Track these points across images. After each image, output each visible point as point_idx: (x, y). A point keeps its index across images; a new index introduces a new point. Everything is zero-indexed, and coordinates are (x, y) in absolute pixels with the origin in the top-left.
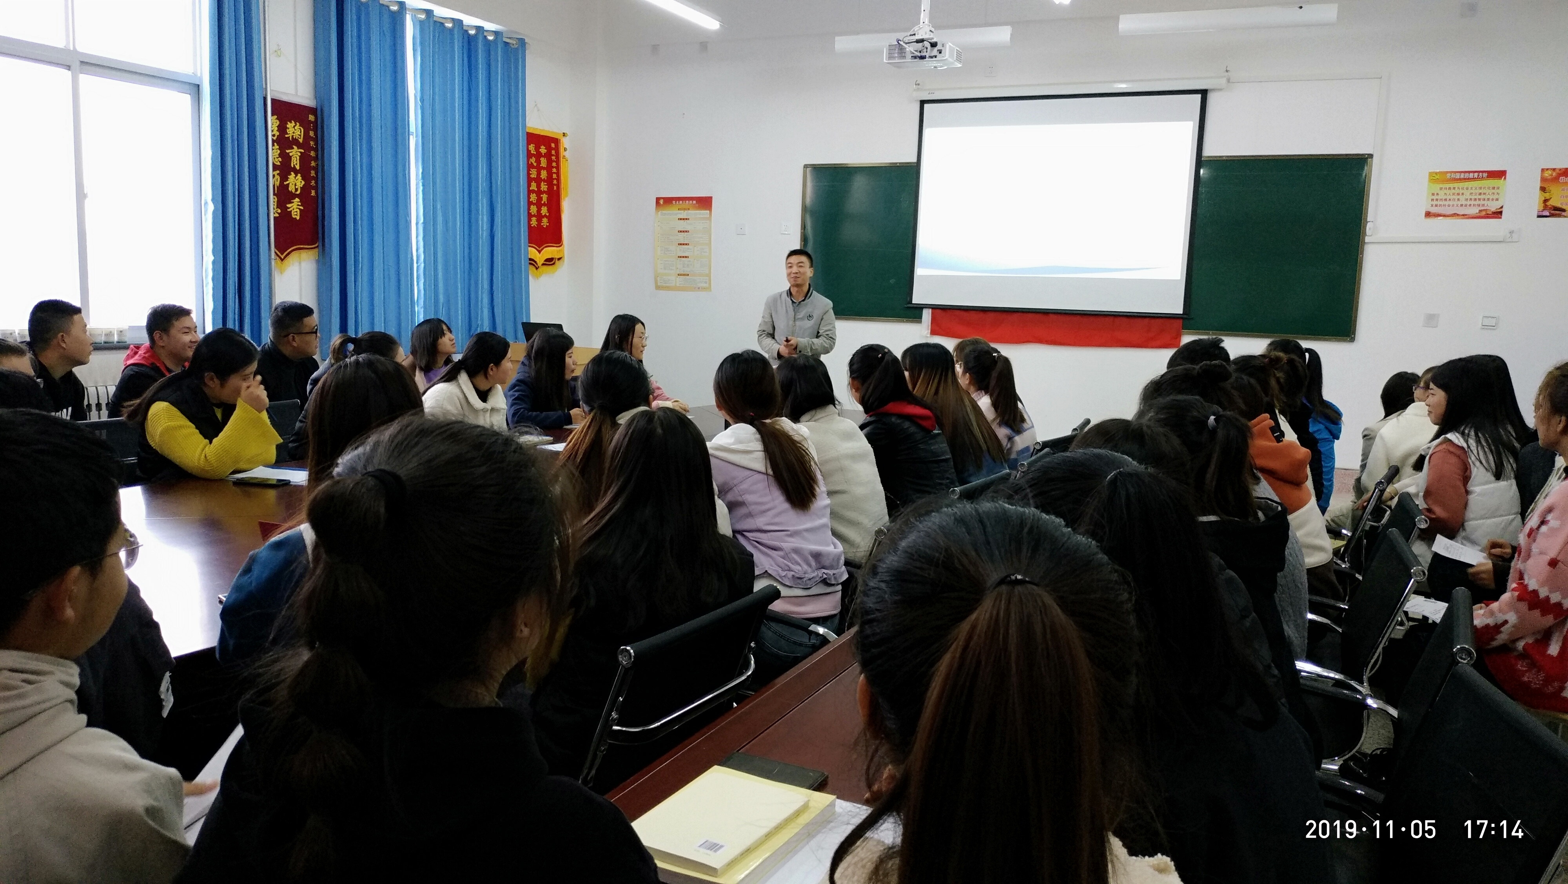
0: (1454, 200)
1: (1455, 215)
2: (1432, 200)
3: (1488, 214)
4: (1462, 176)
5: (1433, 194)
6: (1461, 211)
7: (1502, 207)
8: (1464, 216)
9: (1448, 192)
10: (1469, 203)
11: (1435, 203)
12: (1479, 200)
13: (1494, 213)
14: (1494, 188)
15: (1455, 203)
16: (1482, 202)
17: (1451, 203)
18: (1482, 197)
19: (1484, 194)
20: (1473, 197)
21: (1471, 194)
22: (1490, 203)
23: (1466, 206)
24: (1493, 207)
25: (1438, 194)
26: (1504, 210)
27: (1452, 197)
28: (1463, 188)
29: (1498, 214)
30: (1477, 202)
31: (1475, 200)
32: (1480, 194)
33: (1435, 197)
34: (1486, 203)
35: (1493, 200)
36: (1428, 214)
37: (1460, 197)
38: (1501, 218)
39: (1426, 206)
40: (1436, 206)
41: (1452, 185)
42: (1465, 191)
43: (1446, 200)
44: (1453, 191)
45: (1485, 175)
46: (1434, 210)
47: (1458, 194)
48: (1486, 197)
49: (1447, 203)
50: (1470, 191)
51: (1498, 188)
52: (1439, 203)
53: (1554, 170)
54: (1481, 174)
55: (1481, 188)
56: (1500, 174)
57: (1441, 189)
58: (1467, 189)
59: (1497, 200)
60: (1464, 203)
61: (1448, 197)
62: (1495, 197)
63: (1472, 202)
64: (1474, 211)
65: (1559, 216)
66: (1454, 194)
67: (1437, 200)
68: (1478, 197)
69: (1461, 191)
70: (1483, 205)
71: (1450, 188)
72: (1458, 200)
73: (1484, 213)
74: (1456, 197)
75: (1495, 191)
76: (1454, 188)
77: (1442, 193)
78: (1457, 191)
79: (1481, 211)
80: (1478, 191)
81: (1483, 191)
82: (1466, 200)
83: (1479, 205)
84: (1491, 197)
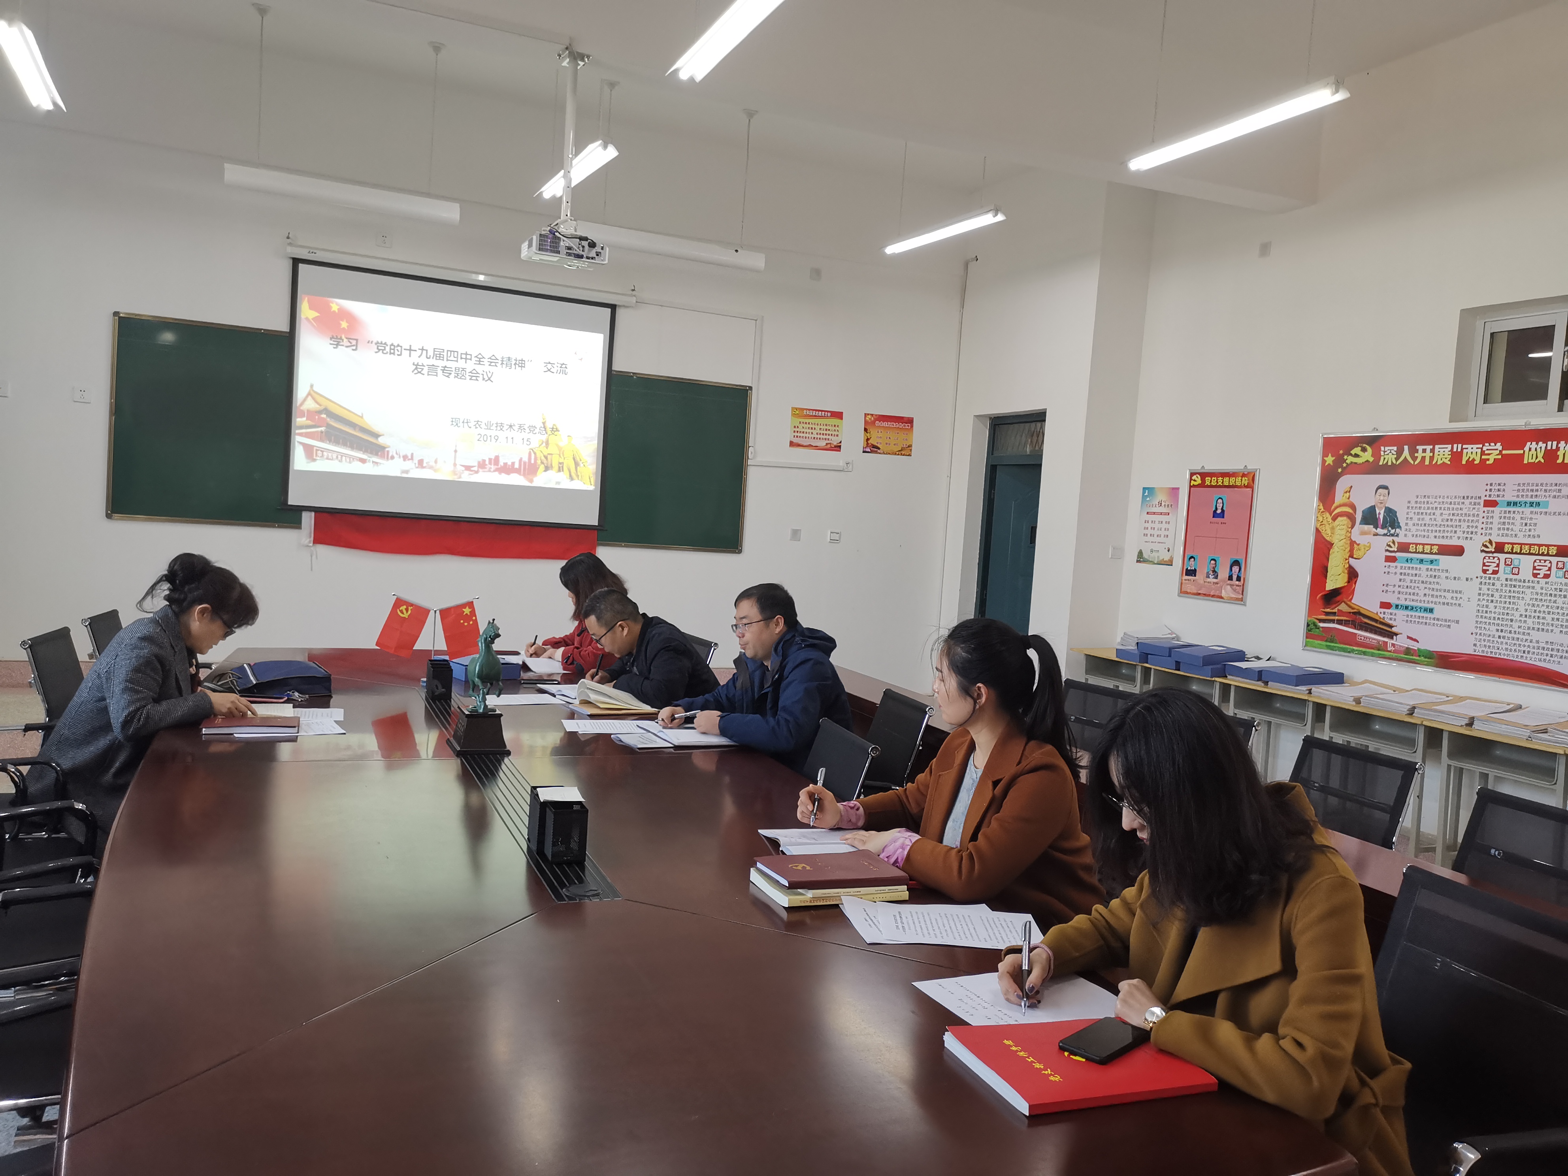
0: (809, 433)
1: (810, 446)
2: (794, 432)
3: (831, 447)
4: (814, 414)
5: (795, 427)
6: (814, 443)
7: (841, 442)
8: (817, 448)
9: (805, 426)
10: (819, 436)
11: (796, 434)
12: (826, 435)
13: (836, 446)
14: (835, 426)
15: (810, 436)
16: (827, 437)
17: (807, 435)
18: (828, 432)
19: (829, 430)
20: (822, 432)
21: (820, 429)
22: (833, 438)
23: (817, 438)
24: (835, 441)
25: (798, 427)
26: (842, 444)
27: (808, 431)
28: (815, 424)
29: (838, 448)
30: (824, 437)
31: (823, 434)
32: (826, 430)
33: (796, 430)
34: (830, 437)
35: (835, 435)
36: (792, 444)
37: (813, 431)
38: (840, 451)
39: (789, 437)
40: (797, 437)
41: (807, 421)
42: (816, 426)
43: (803, 432)
44: (808, 426)
45: (829, 414)
46: (795, 440)
47: (812, 429)
48: (831, 433)
49: (804, 435)
50: (819, 427)
51: (838, 426)
52: (799, 434)
53: (872, 415)
54: (826, 413)
55: (826, 425)
56: (839, 415)
57: (800, 423)
58: (818, 424)
59: (837, 436)
60: (816, 436)
61: (805, 431)
62: (836, 433)
63: (821, 436)
64: (822, 444)
65: (876, 452)
66: (809, 428)
67: (797, 432)
68: (825, 432)
69: (813, 426)
70: (828, 439)
71: (806, 423)
72: (812, 433)
73: (829, 446)
74: (811, 431)
75: (837, 428)
76: (809, 423)
77: (801, 426)
78: (811, 426)
79: (827, 444)
80: (825, 427)
81: (828, 428)
82: (817, 434)
83: (826, 439)
84: (833, 433)
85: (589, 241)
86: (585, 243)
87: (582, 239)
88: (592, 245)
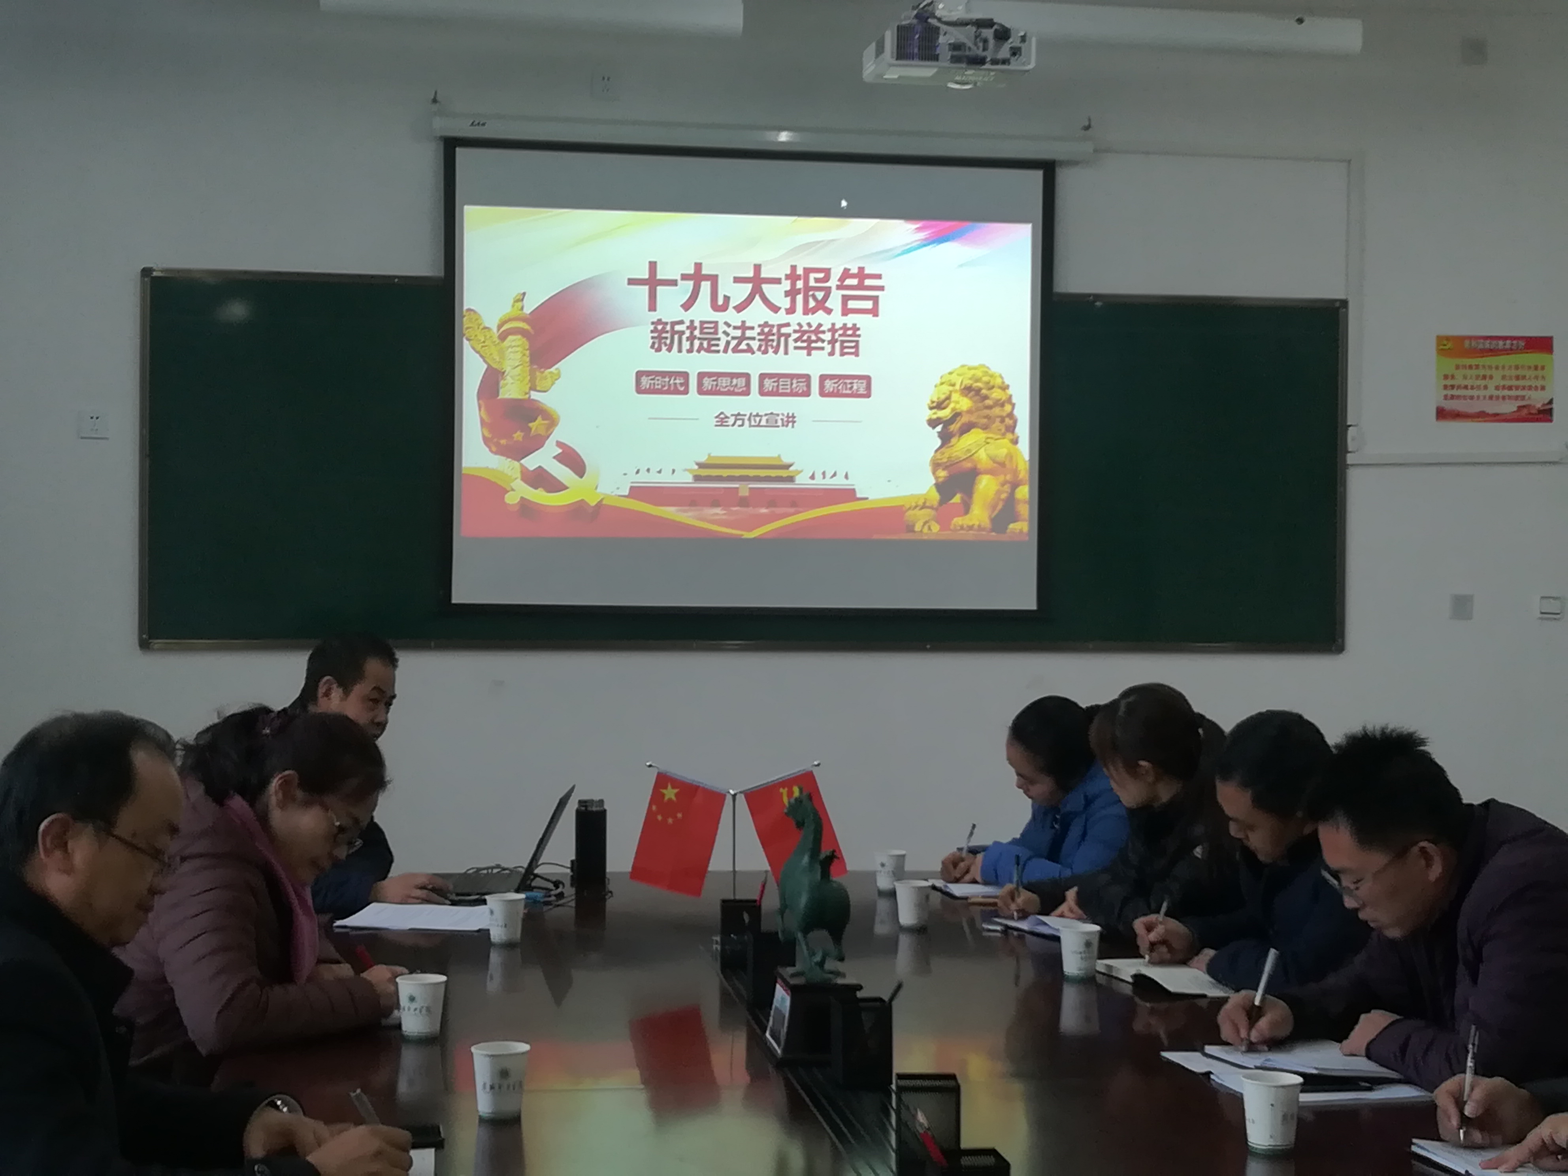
0: (1479, 387)
1: (1482, 416)
2: (1445, 387)
3: (1531, 414)
4: (1487, 346)
5: (1446, 377)
6: (1491, 408)
7: (1551, 402)
8: (1497, 417)
9: (1469, 372)
10: (1501, 393)
11: (1450, 392)
12: (1517, 388)
13: (1540, 412)
14: (1536, 368)
15: (1482, 393)
16: (1520, 393)
17: (1475, 393)
18: (1521, 383)
19: (1524, 377)
20: (1508, 383)
21: (1504, 377)
22: (1533, 394)
23: (1498, 398)
24: (1537, 399)
25: (1453, 377)
26: (1555, 407)
27: (1476, 383)
28: (1490, 367)
29: (1545, 414)
30: (1513, 393)
31: (1510, 388)
32: (1517, 377)
33: (1449, 382)
34: (1526, 393)
35: (1536, 388)
36: (1442, 414)
37: (1487, 382)
38: (1551, 421)
39: (1433, 398)
40: (1452, 397)
41: (1473, 362)
42: (1494, 372)
43: (1466, 387)
44: (1477, 372)
45: (1522, 344)
46: (1450, 405)
47: (1484, 377)
48: (1527, 383)
49: (1469, 393)
50: (1501, 373)
51: (1543, 368)
52: (1455, 392)
54: (1515, 342)
55: (1517, 368)
56: (1543, 344)
57: (1457, 367)
58: (1497, 368)
59: (1543, 388)
60: (1495, 393)
61: (1469, 382)
62: (1539, 383)
63: (1506, 393)
64: (1509, 407)
66: (1477, 377)
67: (1453, 387)
68: (1514, 383)
69: (1488, 373)
70: (1523, 398)
71: (1470, 367)
72: (1486, 387)
73: (1525, 411)
74: (1482, 383)
75: (1540, 373)
76: (1477, 367)
77: (1459, 374)
78: (1481, 372)
79: (1520, 408)
80: (1514, 373)
81: (1520, 372)
82: (1497, 388)
83: (1517, 398)
84: (1533, 383)
85: (995, 27)
86: (988, 33)
87: (982, 24)
88: (1003, 35)
